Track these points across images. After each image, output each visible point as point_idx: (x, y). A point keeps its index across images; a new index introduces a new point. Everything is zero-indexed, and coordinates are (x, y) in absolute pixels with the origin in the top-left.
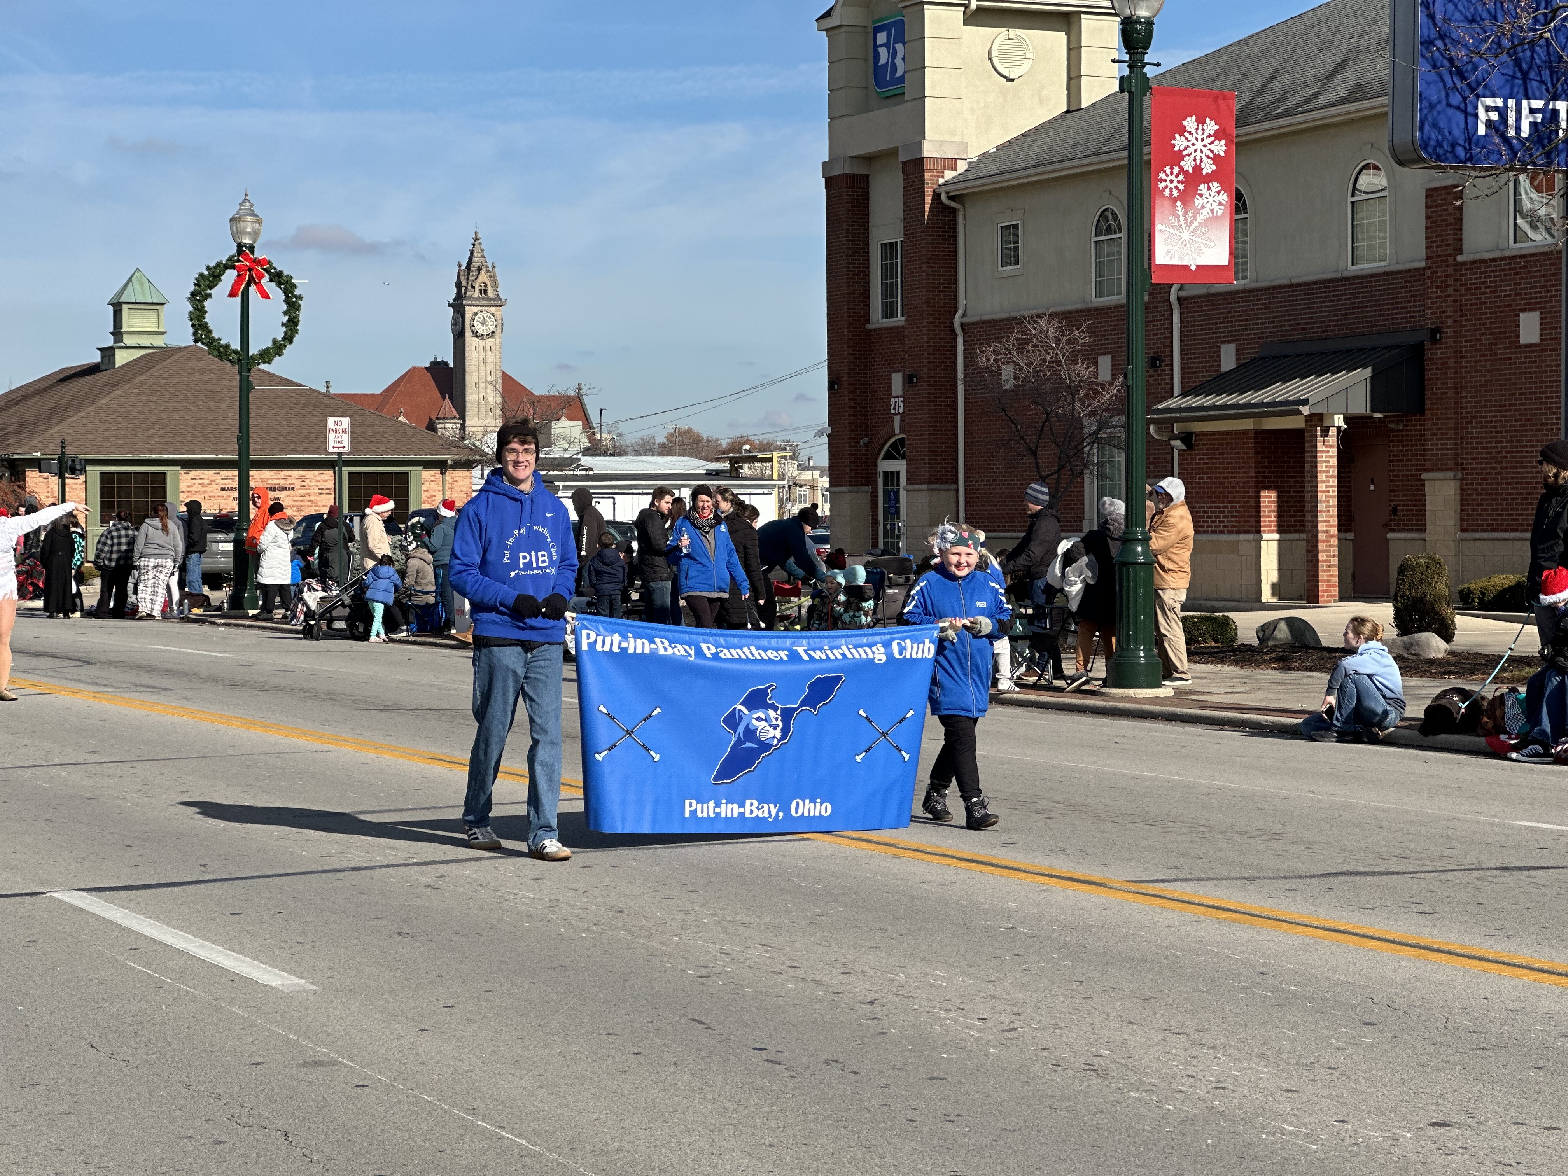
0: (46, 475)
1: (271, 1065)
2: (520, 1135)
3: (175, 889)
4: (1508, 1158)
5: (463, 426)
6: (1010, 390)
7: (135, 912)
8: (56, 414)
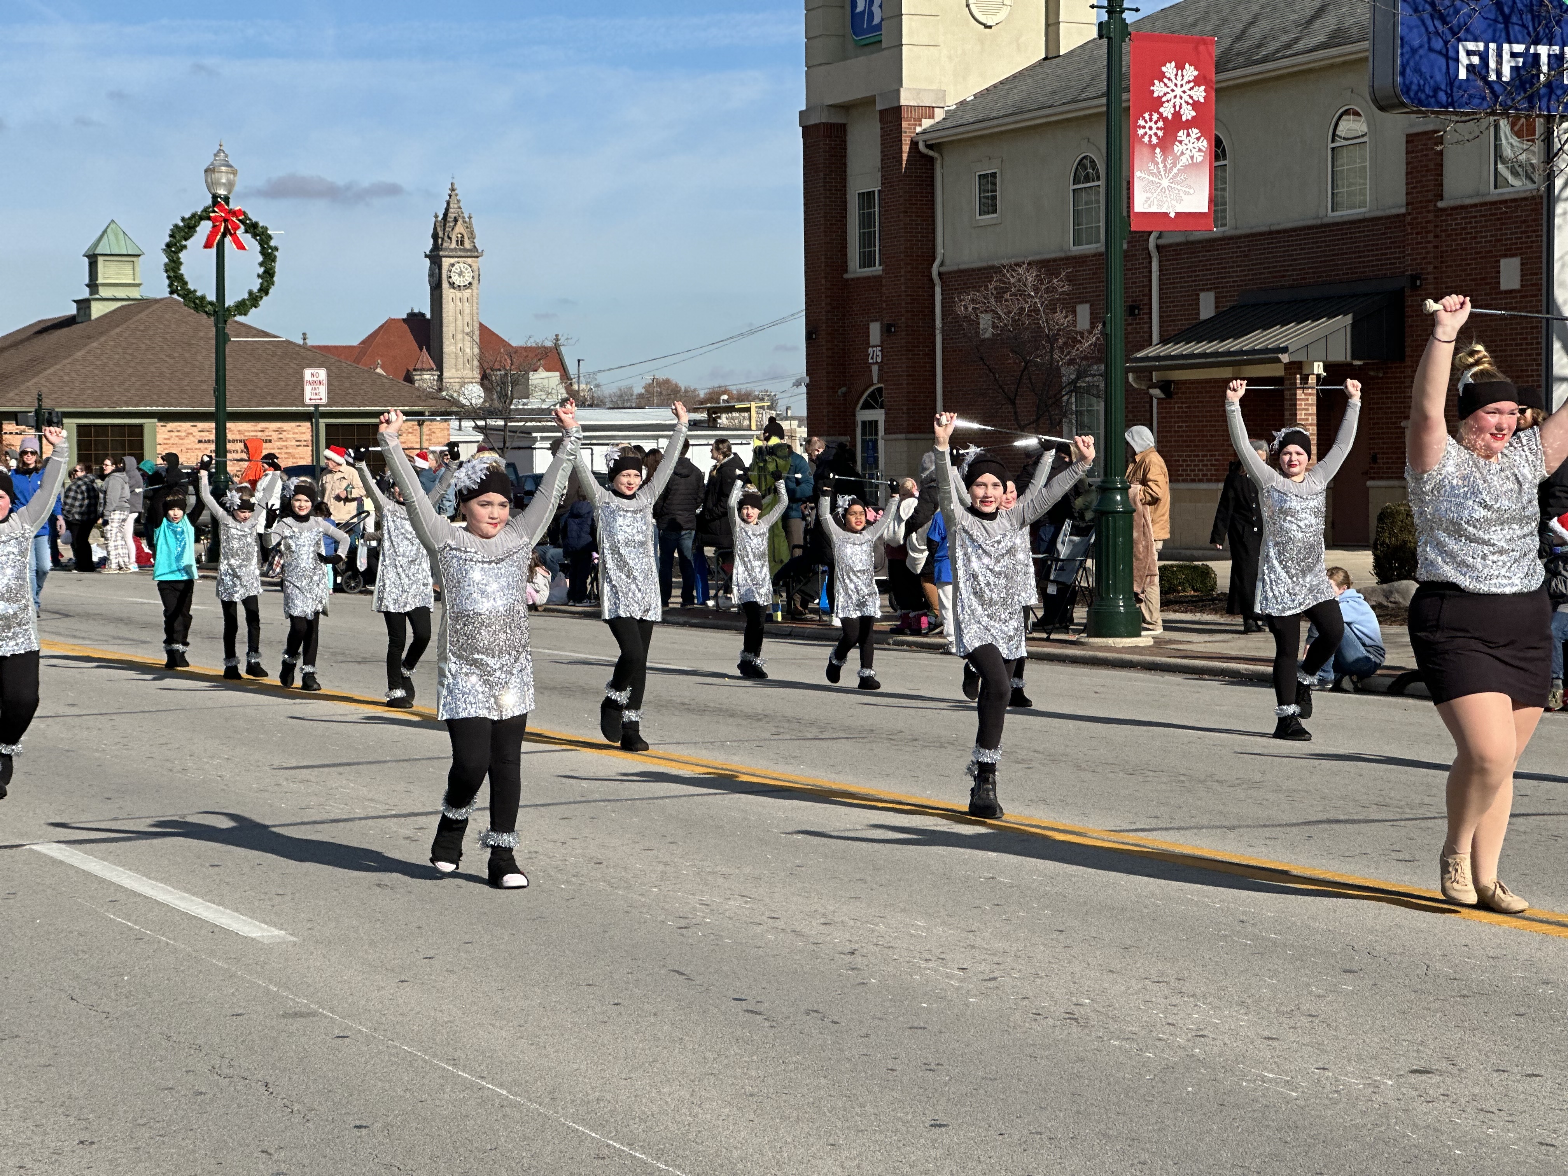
0: (23, 427)
1: (252, 1016)
2: (501, 1086)
3: (155, 841)
4: (1490, 1105)
5: (441, 378)
6: (988, 339)
7: (115, 864)
8: (33, 366)
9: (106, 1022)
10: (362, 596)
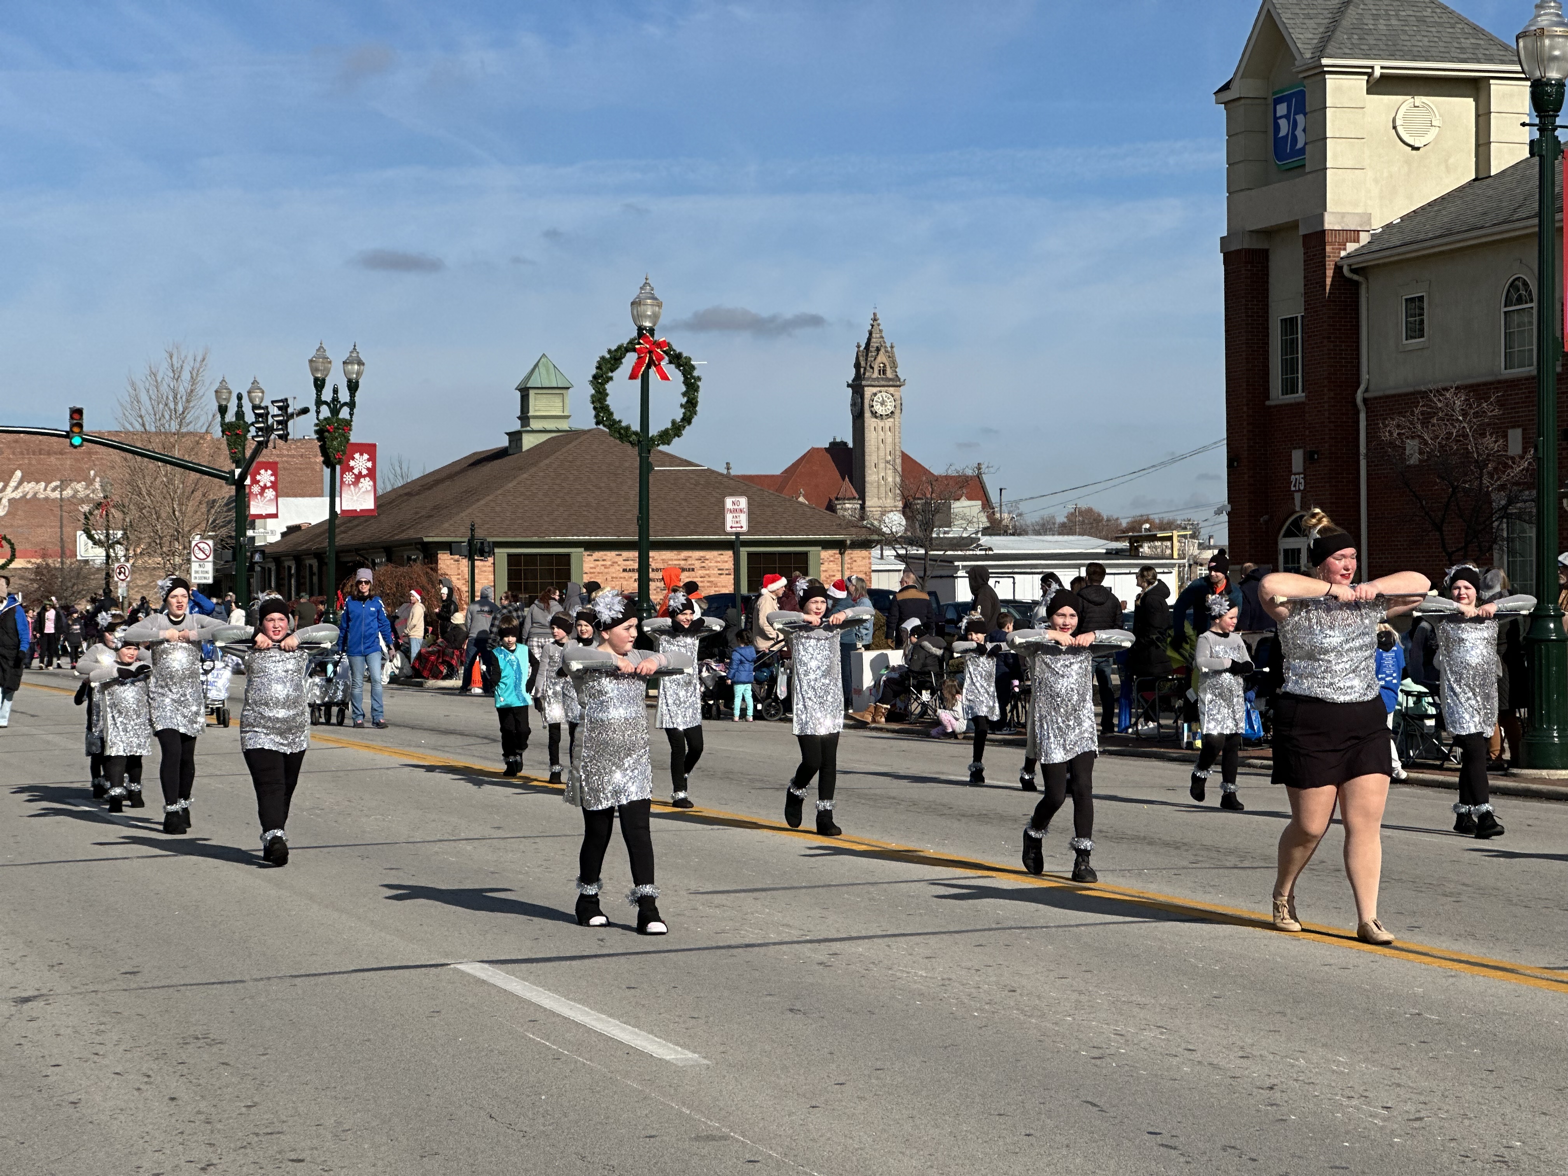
0: (457, 557)
1: (664, 1138)
3: (574, 963)
5: (863, 507)
6: (1415, 466)
7: (535, 984)
8: (468, 497)
9: (523, 1141)
10: (782, 724)
